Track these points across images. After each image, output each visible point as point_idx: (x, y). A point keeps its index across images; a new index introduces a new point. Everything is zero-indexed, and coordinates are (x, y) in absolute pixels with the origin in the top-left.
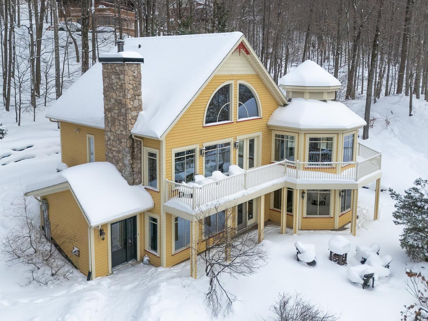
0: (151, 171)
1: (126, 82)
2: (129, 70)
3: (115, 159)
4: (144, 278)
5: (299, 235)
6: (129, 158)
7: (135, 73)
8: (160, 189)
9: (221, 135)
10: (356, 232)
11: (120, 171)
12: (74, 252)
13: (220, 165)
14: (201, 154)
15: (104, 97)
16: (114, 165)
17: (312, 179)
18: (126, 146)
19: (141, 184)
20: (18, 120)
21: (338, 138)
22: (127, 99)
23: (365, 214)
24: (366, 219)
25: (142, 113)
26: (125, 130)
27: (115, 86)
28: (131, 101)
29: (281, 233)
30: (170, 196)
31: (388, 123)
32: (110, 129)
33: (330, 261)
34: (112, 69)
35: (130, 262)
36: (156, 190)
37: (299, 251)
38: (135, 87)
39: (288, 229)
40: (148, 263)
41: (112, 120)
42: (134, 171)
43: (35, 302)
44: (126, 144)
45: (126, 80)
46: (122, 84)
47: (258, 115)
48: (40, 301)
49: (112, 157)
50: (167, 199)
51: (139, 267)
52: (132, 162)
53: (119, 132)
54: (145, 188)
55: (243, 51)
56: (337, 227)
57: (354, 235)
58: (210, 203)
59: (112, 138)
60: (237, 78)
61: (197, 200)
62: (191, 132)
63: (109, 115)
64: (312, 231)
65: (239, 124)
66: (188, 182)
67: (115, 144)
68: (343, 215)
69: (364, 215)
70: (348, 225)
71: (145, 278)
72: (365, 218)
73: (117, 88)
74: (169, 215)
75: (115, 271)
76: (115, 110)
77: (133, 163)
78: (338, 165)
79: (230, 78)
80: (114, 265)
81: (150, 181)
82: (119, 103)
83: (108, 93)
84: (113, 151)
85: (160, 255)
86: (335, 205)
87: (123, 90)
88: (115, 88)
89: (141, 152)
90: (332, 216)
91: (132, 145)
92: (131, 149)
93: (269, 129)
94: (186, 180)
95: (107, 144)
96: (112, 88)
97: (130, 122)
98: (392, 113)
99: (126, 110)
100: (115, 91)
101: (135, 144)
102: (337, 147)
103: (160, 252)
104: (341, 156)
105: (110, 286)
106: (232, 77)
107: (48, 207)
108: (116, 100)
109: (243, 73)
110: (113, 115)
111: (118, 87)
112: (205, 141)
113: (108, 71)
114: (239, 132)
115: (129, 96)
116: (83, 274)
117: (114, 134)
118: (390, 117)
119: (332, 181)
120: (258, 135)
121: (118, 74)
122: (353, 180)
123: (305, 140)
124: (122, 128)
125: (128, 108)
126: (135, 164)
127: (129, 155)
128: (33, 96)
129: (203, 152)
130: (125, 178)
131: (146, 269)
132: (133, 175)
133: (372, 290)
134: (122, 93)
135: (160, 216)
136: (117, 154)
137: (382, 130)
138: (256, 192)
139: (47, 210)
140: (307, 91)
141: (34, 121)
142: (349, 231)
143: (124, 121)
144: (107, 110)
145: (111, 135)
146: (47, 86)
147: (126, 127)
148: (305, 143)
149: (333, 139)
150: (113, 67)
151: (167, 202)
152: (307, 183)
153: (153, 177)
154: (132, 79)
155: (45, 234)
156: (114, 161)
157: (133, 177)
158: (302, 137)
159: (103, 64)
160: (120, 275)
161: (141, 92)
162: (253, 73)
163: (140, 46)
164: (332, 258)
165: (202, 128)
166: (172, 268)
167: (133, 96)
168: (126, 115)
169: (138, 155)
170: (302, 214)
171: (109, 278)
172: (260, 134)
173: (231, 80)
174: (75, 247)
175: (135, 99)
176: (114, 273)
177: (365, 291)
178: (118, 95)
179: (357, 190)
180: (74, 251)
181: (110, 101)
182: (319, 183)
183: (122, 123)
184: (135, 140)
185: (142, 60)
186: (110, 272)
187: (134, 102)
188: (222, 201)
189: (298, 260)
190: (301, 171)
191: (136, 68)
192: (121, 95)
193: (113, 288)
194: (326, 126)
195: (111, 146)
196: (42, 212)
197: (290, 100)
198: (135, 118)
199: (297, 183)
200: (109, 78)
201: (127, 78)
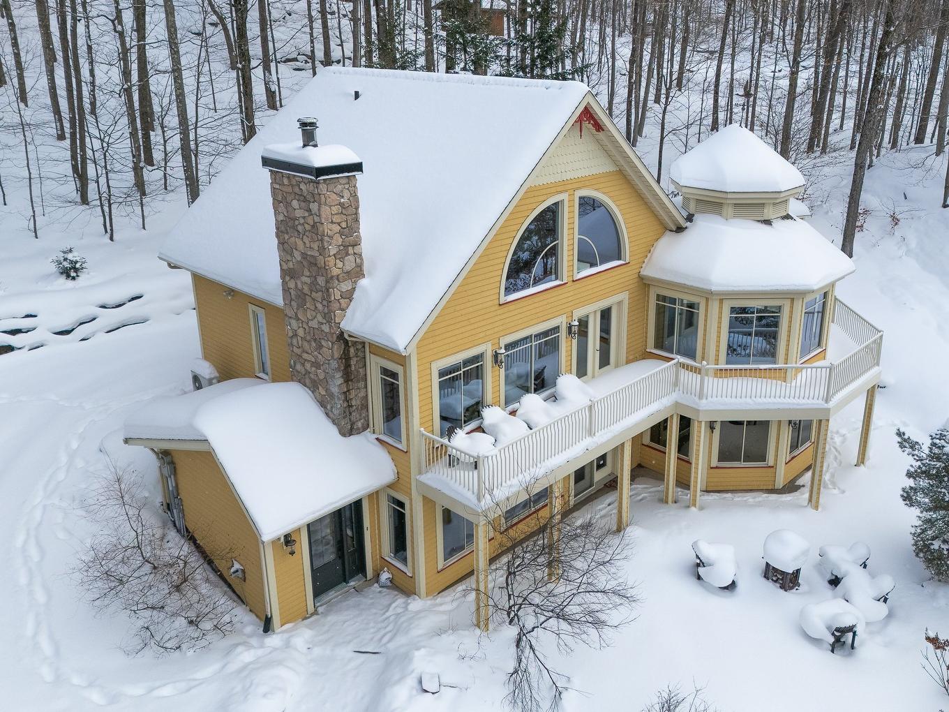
0: (390, 400)
1: (323, 221)
2: (330, 193)
3: (310, 378)
4: (380, 626)
5: (701, 508)
6: (340, 381)
7: (343, 197)
8: (408, 446)
9: (539, 315)
10: (822, 501)
11: (322, 404)
12: (234, 573)
13: (537, 374)
14: (496, 362)
15: (279, 243)
16: (307, 390)
17: (734, 400)
18: (332, 357)
19: (369, 430)
20: (109, 230)
21: (792, 307)
22: (329, 256)
23: (839, 449)
24: (841, 462)
25: (363, 282)
26: (329, 322)
27: (299, 224)
28: (338, 261)
29: (663, 501)
30: (429, 460)
31: (895, 220)
32: (296, 314)
33: (764, 580)
34: (292, 186)
35: (352, 584)
36: (399, 446)
37: (701, 561)
38: (345, 228)
39: (679, 489)
40: (389, 584)
41: (298, 297)
42: (352, 406)
43: (156, 693)
44: (331, 352)
45: (323, 216)
46: (315, 223)
47: (619, 258)
48: (166, 691)
49: (303, 371)
50: (424, 467)
51: (371, 596)
52: (347, 388)
53: (314, 324)
54: (377, 439)
55: (588, 126)
56: (780, 482)
57: (816, 508)
58: (515, 481)
59: (301, 332)
60: (575, 186)
61: (487, 479)
62: (472, 321)
63: (292, 285)
64: (729, 495)
65: (578, 285)
66: (469, 420)
67: (308, 347)
68: (793, 458)
69: (837, 450)
70: (803, 478)
71: (383, 625)
72: (839, 457)
73: (305, 231)
74: (428, 502)
75: (321, 606)
76: (303, 275)
77: (348, 391)
78: (789, 370)
79: (559, 189)
80: (318, 593)
81: (388, 421)
82: (311, 263)
83: (287, 237)
84: (306, 360)
85: (414, 573)
86: (778, 443)
87: (320, 238)
88: (300, 228)
89: (365, 365)
90: (771, 463)
91: (344, 352)
92: (344, 361)
93: (644, 283)
94: (465, 416)
95: (292, 345)
96: (294, 228)
97: (339, 304)
98: (906, 198)
99: (327, 282)
100: (301, 235)
101: (352, 350)
102: (790, 327)
103: (414, 568)
104: (796, 344)
105: (311, 646)
106: (562, 186)
107: (175, 471)
108: (304, 255)
109: (586, 173)
110: (300, 286)
111: (308, 227)
112: (502, 334)
113: (285, 189)
114: (577, 301)
115: (333, 250)
116: (254, 617)
117: (305, 326)
118: (902, 209)
119: (774, 403)
120: (619, 300)
121: (305, 200)
122: (820, 401)
123: (721, 313)
124: (320, 318)
125: (332, 277)
126: (353, 393)
127: (338, 375)
128: (137, 170)
129: (499, 358)
130: (334, 422)
131: (385, 601)
132: (350, 413)
133: (850, 655)
134: (317, 243)
135: (411, 500)
136: (314, 369)
137: (882, 238)
138: (614, 437)
139: (172, 477)
140: (728, 202)
141: (144, 228)
142: (804, 495)
143: (325, 303)
144: (288, 274)
145: (299, 327)
146: (165, 146)
147: (329, 317)
148: (720, 318)
149: (782, 309)
150: (294, 182)
151: (424, 475)
152: (722, 408)
153: (392, 411)
154: (336, 212)
155: (173, 519)
156: (307, 381)
157: (350, 420)
158: (714, 306)
159: (270, 171)
160: (331, 618)
161: (359, 237)
162: (609, 168)
163: (357, 95)
164: (770, 574)
165: (497, 307)
166: (439, 600)
167: (342, 248)
168: (328, 291)
169: (358, 372)
170: (710, 461)
171: (309, 627)
172: (624, 296)
173: (561, 192)
174: (235, 560)
175: (347, 254)
176: (320, 612)
177: (836, 660)
178: (308, 245)
179: (828, 420)
180: (232, 570)
181: (292, 255)
182: (748, 407)
183: (320, 306)
184: (350, 343)
185: (358, 167)
186: (311, 609)
187: (345, 262)
188: (540, 471)
189: (699, 578)
190: (711, 379)
191: (347, 186)
192: (315, 246)
193: (317, 651)
194: (767, 286)
195: (300, 350)
196: (164, 479)
197: (690, 218)
198: (349, 296)
199: (701, 409)
200: (288, 205)
201: (325, 211)
